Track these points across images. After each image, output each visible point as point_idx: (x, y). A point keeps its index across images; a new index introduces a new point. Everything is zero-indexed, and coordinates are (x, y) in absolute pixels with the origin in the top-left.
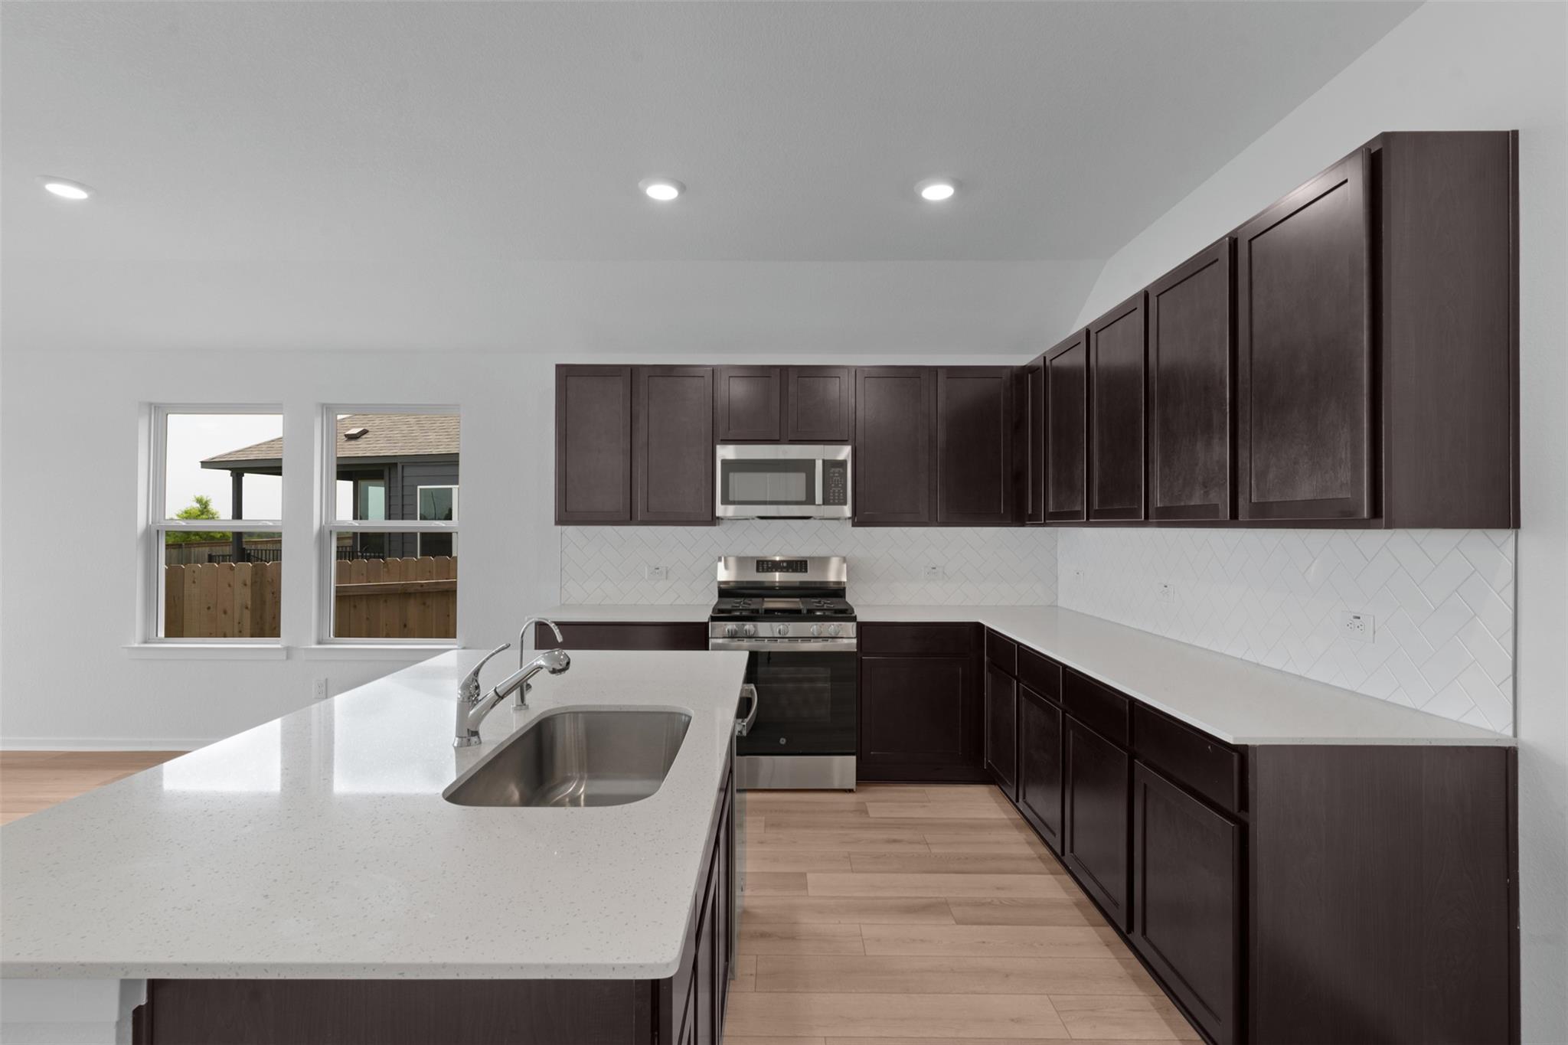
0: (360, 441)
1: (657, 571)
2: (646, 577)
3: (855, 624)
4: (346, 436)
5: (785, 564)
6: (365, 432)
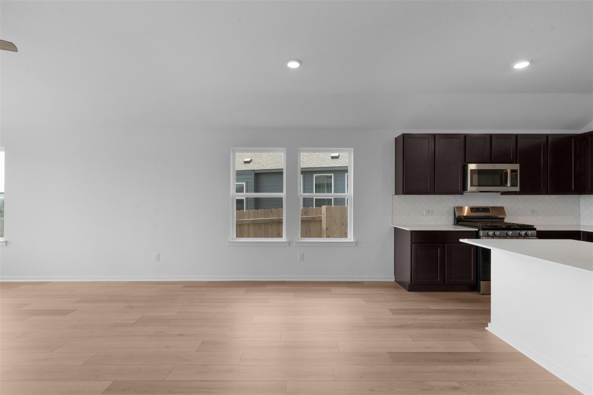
0: (251, 164)
1: (429, 212)
2: (425, 215)
3: (536, 231)
4: (244, 162)
5: (481, 209)
6: (251, 160)
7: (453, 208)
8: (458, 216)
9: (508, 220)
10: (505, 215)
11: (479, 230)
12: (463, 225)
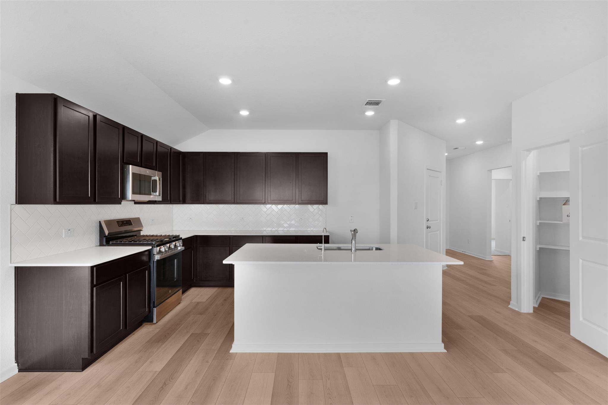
3: (182, 240)
5: (125, 222)
7: (99, 222)
8: (109, 233)
9: (146, 231)
10: (142, 226)
11: (152, 247)
12: (115, 244)
